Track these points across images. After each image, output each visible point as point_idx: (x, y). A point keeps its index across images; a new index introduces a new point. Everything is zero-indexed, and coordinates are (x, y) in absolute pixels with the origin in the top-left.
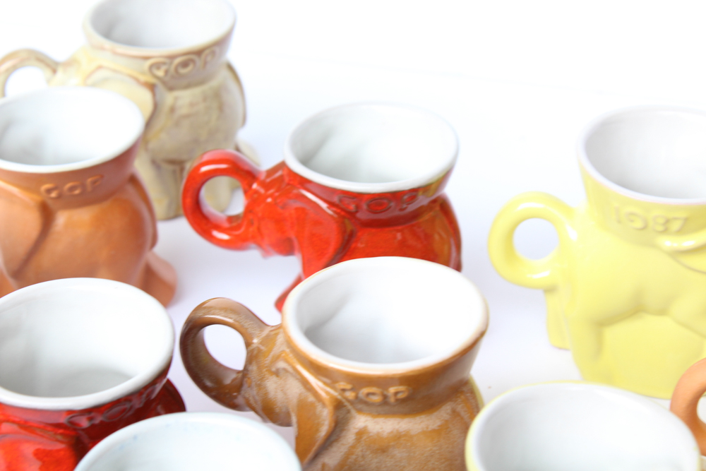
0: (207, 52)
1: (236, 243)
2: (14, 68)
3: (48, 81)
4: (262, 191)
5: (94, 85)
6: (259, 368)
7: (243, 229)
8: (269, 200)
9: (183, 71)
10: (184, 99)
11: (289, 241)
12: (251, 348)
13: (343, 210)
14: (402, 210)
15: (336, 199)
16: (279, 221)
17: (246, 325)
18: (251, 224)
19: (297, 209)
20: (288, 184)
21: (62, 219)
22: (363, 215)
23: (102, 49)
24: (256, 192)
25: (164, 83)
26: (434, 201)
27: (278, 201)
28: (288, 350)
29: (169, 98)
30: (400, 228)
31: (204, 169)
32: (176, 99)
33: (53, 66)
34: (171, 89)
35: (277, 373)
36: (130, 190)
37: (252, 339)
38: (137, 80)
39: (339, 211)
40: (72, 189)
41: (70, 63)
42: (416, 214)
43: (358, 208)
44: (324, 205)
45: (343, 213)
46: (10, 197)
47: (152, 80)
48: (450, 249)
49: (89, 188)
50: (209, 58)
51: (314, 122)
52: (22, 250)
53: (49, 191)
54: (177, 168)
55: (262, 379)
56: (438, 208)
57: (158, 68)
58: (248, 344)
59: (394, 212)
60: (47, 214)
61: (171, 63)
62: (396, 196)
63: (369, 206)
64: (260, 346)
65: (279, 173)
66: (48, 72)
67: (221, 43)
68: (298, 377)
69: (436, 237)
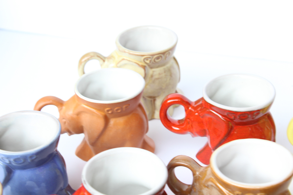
0: (167, 53)
1: (182, 131)
2: (88, 60)
3: (101, 65)
4: (193, 110)
5: (120, 67)
6: (200, 184)
7: (185, 125)
8: (197, 114)
9: (157, 61)
10: (157, 72)
11: (205, 131)
12: (195, 176)
13: (228, 118)
14: (253, 118)
15: (226, 114)
16: (201, 123)
17: (193, 167)
18: (188, 123)
19: (209, 118)
20: (205, 108)
21: (112, 122)
22: (237, 120)
23: (125, 52)
24: (191, 111)
25: (149, 65)
26: (265, 115)
27: (200, 114)
28: (213, 177)
29: (151, 72)
30: (251, 126)
31: (169, 101)
32: (153, 72)
33: (103, 59)
34: (151, 68)
35: (207, 187)
36: (139, 110)
37: (196, 172)
38: (138, 64)
39: (227, 119)
40: (117, 110)
41: (110, 58)
42: (258, 120)
43: (235, 117)
44: (220, 116)
45: (228, 120)
46: (92, 113)
47: (145, 65)
48: (271, 134)
49: (124, 109)
50: (167, 56)
51: (215, 81)
52: (96, 134)
53: (108, 111)
54: (152, 99)
55: (201, 189)
56: (267, 117)
57: (147, 60)
58: (194, 174)
59: (250, 119)
60: (107, 120)
61: (153, 58)
62: (251, 113)
63: (240, 117)
64: (199, 175)
65: (201, 102)
66: (102, 61)
67: (172, 49)
68: (218, 188)
69: (266, 129)
